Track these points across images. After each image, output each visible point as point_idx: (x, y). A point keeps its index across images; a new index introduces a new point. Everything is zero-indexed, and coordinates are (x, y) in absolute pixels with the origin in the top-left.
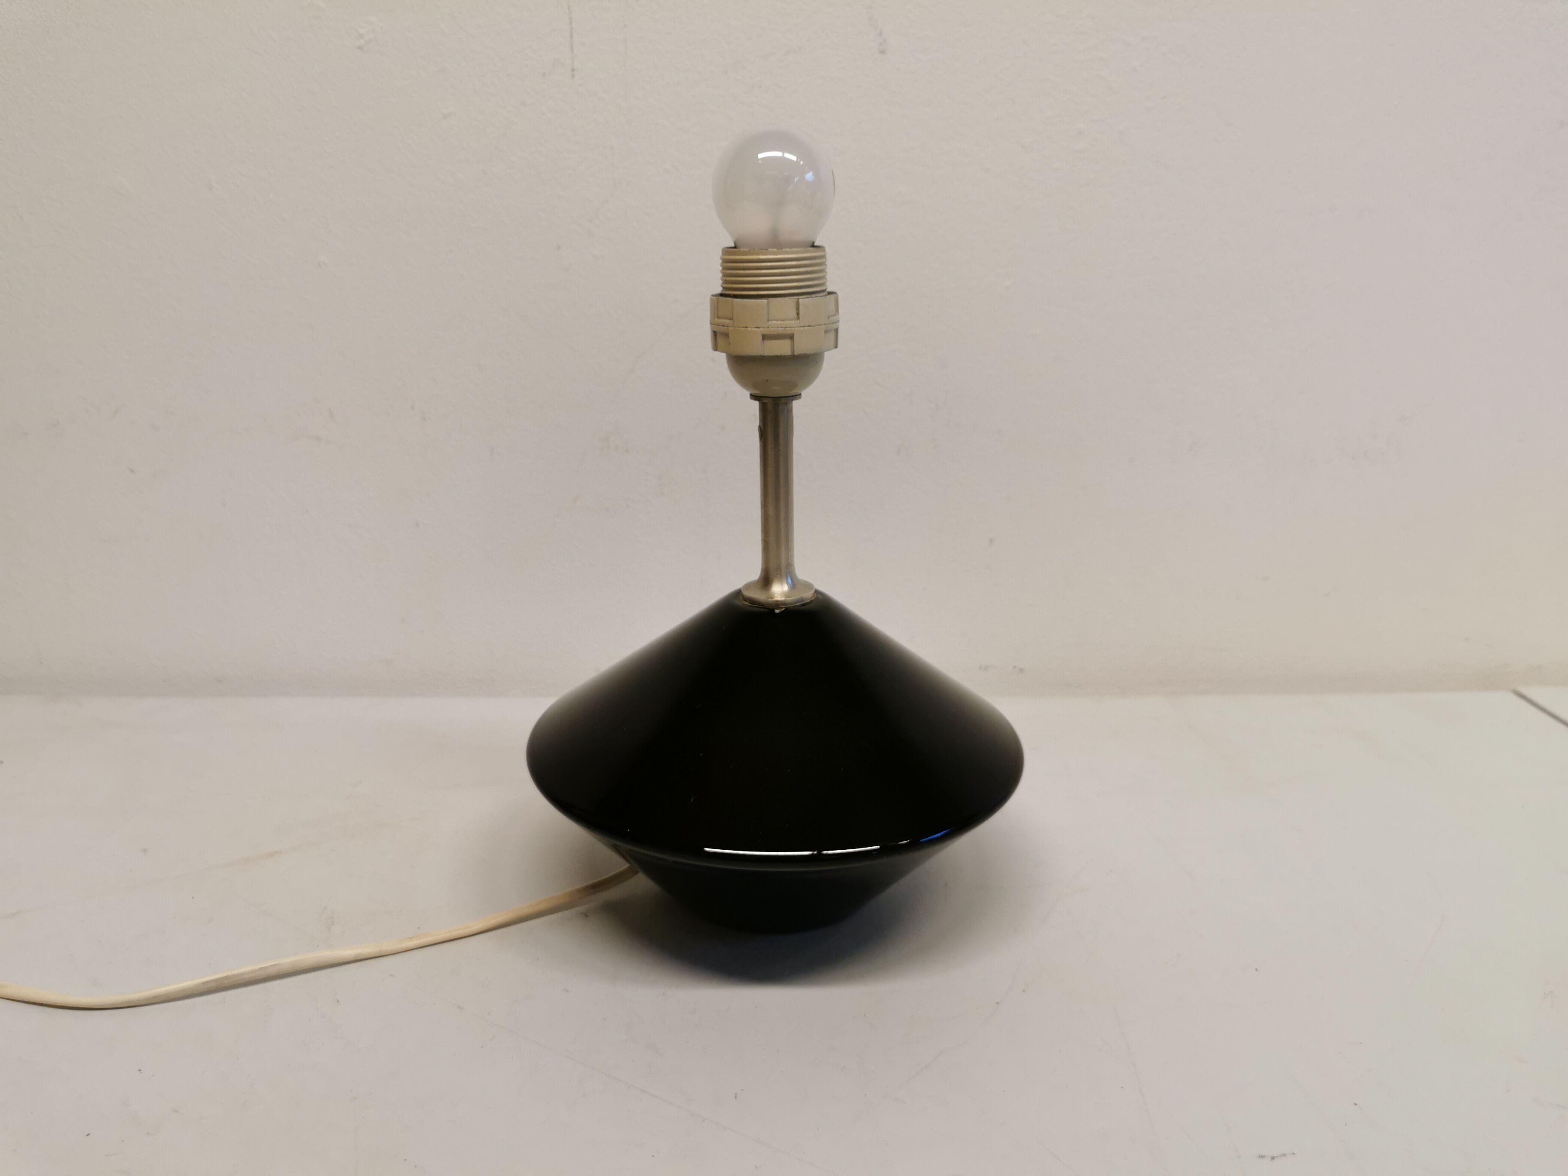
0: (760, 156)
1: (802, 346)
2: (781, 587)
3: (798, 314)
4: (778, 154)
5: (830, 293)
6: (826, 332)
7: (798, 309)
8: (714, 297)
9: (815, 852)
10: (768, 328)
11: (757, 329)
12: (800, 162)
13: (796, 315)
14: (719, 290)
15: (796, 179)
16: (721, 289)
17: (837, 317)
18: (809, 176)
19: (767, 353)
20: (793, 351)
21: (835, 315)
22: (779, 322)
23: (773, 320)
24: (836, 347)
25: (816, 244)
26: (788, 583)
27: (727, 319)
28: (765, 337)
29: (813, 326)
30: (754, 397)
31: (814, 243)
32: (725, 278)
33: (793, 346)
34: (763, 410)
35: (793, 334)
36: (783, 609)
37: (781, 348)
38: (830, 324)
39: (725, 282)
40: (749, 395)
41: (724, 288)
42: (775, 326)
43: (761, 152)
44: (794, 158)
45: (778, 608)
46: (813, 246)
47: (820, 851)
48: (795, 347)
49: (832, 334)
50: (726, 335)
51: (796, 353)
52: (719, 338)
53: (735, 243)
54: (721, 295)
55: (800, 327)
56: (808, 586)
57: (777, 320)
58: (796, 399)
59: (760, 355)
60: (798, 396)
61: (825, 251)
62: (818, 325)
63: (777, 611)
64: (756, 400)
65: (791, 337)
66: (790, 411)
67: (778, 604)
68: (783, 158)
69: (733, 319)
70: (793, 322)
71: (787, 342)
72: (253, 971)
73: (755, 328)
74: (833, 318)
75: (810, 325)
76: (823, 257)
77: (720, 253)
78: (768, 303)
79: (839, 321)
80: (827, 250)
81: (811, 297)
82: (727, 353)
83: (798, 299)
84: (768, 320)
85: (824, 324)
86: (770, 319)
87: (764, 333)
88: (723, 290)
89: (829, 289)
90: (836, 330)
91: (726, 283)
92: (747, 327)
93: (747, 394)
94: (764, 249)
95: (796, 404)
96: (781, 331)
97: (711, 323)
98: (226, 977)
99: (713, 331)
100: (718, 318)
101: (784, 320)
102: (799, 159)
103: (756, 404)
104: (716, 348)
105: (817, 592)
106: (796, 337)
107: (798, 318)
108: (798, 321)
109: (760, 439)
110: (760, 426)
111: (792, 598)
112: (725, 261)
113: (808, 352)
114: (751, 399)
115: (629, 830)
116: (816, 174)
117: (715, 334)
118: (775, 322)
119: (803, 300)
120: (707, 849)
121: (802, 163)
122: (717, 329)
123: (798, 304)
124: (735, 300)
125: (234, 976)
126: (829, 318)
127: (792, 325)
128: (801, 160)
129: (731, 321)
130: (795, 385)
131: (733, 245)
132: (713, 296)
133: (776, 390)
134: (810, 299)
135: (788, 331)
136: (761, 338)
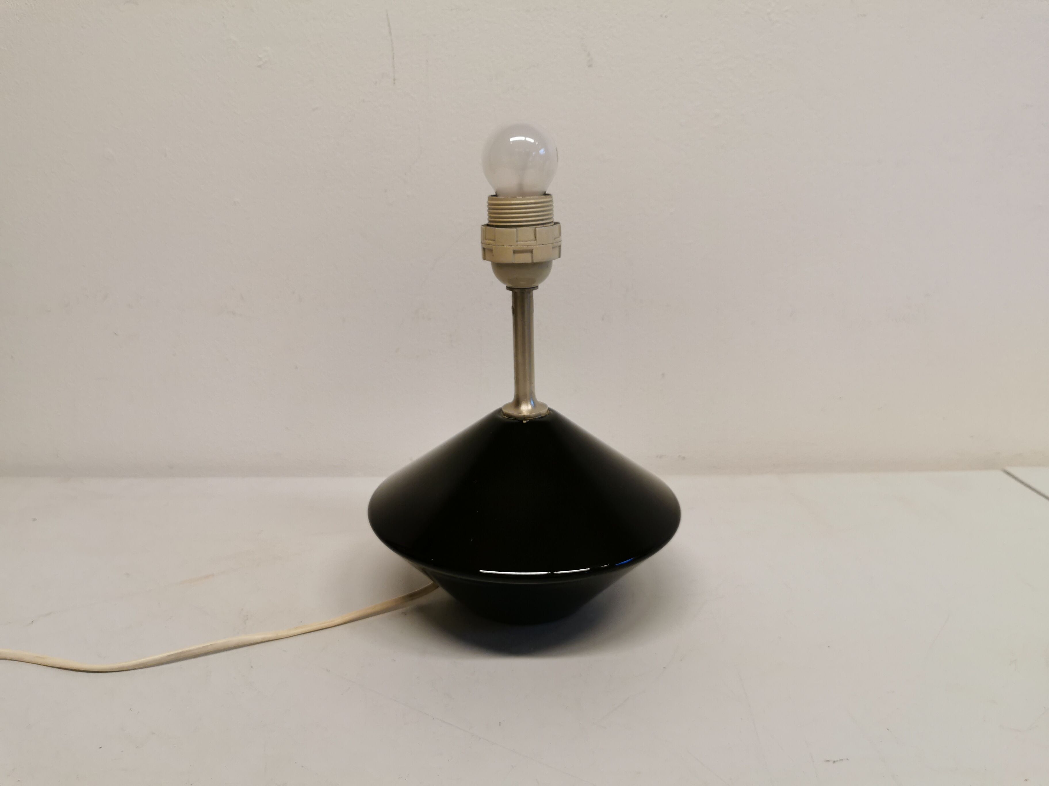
0: (512, 139)
1: (539, 257)
2: (526, 406)
3: (535, 237)
4: (522, 138)
5: (556, 223)
6: (553, 248)
7: (535, 234)
8: (483, 227)
9: (550, 573)
10: (517, 246)
11: (510, 247)
13: (534, 238)
14: (486, 222)
15: (534, 153)
17: (560, 238)
18: (542, 151)
19: (517, 261)
20: (533, 260)
21: (558, 237)
22: (524, 242)
23: (520, 241)
24: (560, 257)
25: (547, 193)
26: (531, 404)
27: (491, 240)
28: (515, 252)
29: (545, 244)
30: (509, 288)
31: (545, 192)
32: (490, 215)
33: (532, 257)
34: (515, 296)
35: (533, 250)
36: (528, 421)
37: (525, 258)
38: (555, 243)
39: (490, 217)
40: (505, 288)
41: (490, 221)
42: (521, 245)
43: (511, 137)
44: (532, 141)
45: (525, 420)
46: (545, 194)
47: (552, 572)
48: (534, 258)
49: (557, 249)
50: (491, 250)
51: (535, 261)
52: (487, 252)
53: (496, 193)
54: (488, 225)
55: (537, 245)
56: (543, 405)
57: (522, 241)
58: (535, 290)
59: (512, 262)
60: (536, 288)
61: (552, 198)
62: (548, 244)
63: (524, 422)
64: (510, 290)
65: (531, 251)
66: (531, 297)
67: (525, 417)
68: (525, 141)
69: (495, 240)
70: (533, 242)
71: (529, 255)
72: (199, 648)
73: (510, 246)
74: (558, 239)
75: (543, 244)
76: (551, 201)
77: (487, 199)
78: (517, 230)
79: (561, 241)
80: (554, 196)
81: (544, 227)
82: (491, 262)
83: (536, 228)
84: (517, 241)
85: (552, 243)
87: (514, 249)
88: (489, 222)
89: (555, 221)
90: (560, 247)
92: (504, 246)
93: (504, 286)
94: (514, 197)
95: (535, 292)
96: (525, 248)
97: (481, 243)
98: (182, 652)
99: (483, 247)
100: (486, 239)
101: (527, 241)
102: (535, 142)
103: (510, 293)
104: (485, 258)
105: (550, 410)
106: (534, 252)
107: (536, 240)
108: (536, 242)
109: (513, 314)
110: (513, 307)
111: (534, 414)
112: (490, 204)
113: (542, 261)
114: (507, 289)
115: (432, 559)
116: (546, 150)
117: (484, 249)
119: (538, 229)
120: (481, 571)
121: (537, 143)
122: (486, 247)
123: (535, 231)
124: (497, 229)
125: (187, 651)
126: (555, 239)
127: (532, 244)
129: (494, 242)
130: (534, 281)
131: (494, 194)
132: (482, 225)
133: (523, 284)
134: (543, 227)
135: (529, 248)
136: (512, 252)
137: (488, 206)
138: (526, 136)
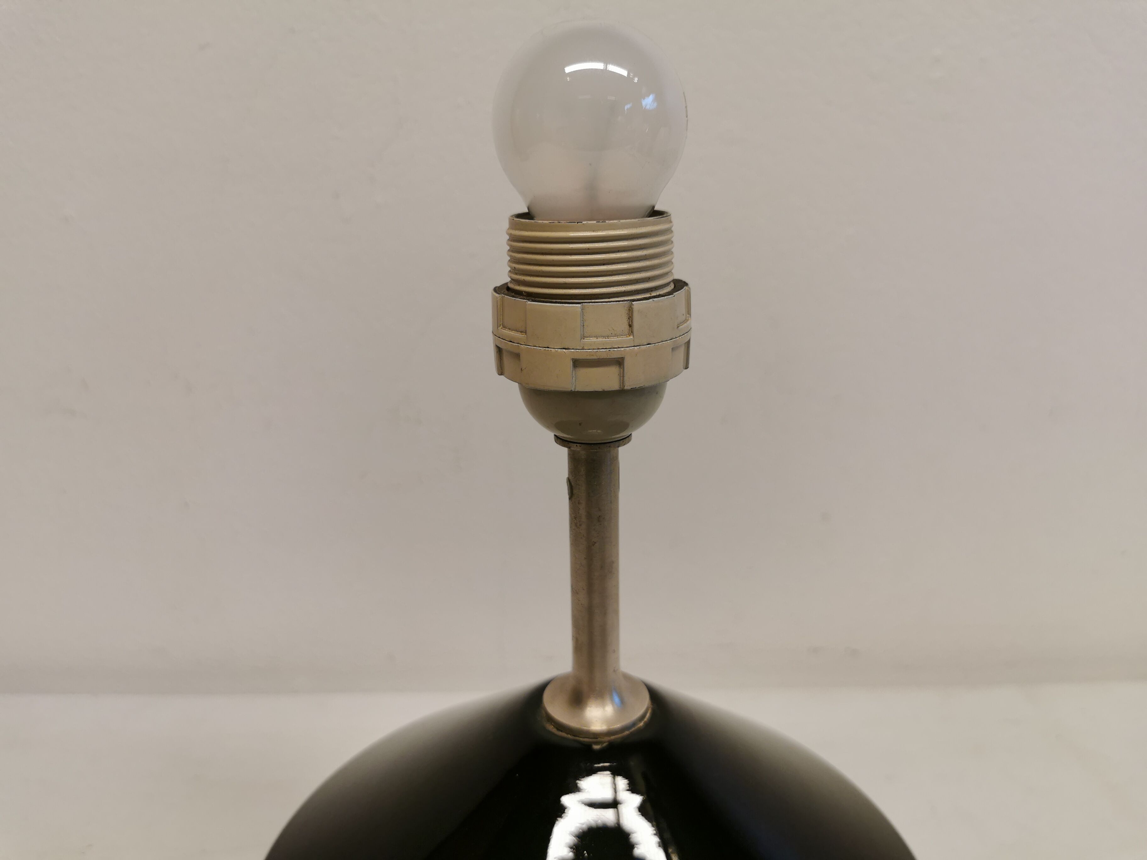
0: (568, 69)
1: (636, 376)
2: (599, 709)
3: (630, 326)
4: (599, 66)
5: (679, 285)
6: (672, 349)
7: (630, 318)
8: (497, 295)
10: (583, 348)
11: (564, 350)
12: (633, 79)
13: (627, 327)
14: (504, 283)
15: (627, 107)
16: (508, 280)
17: (688, 323)
18: (649, 102)
19: (581, 387)
20: (622, 381)
21: (685, 321)
22: (600, 340)
23: (591, 336)
24: (687, 368)
25: (657, 208)
26: (612, 700)
27: (517, 331)
28: (577, 363)
29: (653, 344)
30: (560, 440)
31: (654, 207)
33: (622, 376)
34: (574, 460)
35: (623, 359)
36: (605, 745)
37: (604, 379)
38: (679, 336)
39: (514, 271)
40: (553, 437)
41: (513, 280)
42: (594, 346)
43: (569, 63)
44: (624, 73)
45: (597, 743)
46: (655, 213)
48: (625, 378)
49: (682, 351)
50: (517, 356)
51: (627, 387)
52: (507, 358)
53: (528, 209)
54: (509, 289)
55: (634, 346)
57: (597, 337)
58: (623, 444)
59: (570, 390)
60: (626, 439)
61: (671, 222)
62: (660, 341)
63: (596, 747)
64: (564, 445)
65: (619, 362)
66: (615, 459)
67: (596, 735)
68: (605, 71)
69: (526, 333)
70: (624, 338)
71: (613, 371)
73: (561, 349)
74: (683, 325)
75: (650, 341)
76: (669, 231)
77: (506, 225)
78: (583, 310)
79: (691, 330)
80: (673, 218)
82: (519, 382)
83: (630, 301)
84: (583, 337)
85: (671, 339)
86: (586, 334)
87: (573, 358)
88: (511, 282)
89: (678, 279)
90: (688, 343)
91: (516, 274)
92: (548, 346)
93: (549, 435)
94: (576, 222)
95: (623, 452)
96: (603, 354)
97: (493, 334)
99: (497, 346)
100: (504, 327)
101: (608, 337)
102: (632, 74)
103: (563, 452)
104: (501, 371)
106: (627, 363)
107: (631, 332)
108: (632, 337)
109: (570, 499)
110: (569, 479)
111: (617, 726)
112: (513, 239)
113: (647, 384)
114: (556, 443)
116: (659, 98)
117: (499, 350)
118: (594, 340)
119: (638, 303)
121: (636, 80)
122: (503, 344)
123: (630, 310)
124: (529, 301)
126: (676, 327)
127: (621, 344)
128: (634, 76)
129: (524, 335)
130: (620, 427)
131: (526, 210)
132: (494, 292)
133: (595, 434)
134: (650, 299)
135: (615, 354)
136: (571, 363)
137: (508, 240)
138: (606, 63)
